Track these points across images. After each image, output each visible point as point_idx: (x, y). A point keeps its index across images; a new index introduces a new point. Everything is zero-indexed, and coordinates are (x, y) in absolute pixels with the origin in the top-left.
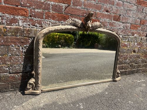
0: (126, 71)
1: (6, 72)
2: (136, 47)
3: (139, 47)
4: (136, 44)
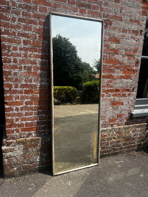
0: (109, 154)
1: (26, 163)
2: (115, 135)
3: (118, 134)
4: (115, 133)
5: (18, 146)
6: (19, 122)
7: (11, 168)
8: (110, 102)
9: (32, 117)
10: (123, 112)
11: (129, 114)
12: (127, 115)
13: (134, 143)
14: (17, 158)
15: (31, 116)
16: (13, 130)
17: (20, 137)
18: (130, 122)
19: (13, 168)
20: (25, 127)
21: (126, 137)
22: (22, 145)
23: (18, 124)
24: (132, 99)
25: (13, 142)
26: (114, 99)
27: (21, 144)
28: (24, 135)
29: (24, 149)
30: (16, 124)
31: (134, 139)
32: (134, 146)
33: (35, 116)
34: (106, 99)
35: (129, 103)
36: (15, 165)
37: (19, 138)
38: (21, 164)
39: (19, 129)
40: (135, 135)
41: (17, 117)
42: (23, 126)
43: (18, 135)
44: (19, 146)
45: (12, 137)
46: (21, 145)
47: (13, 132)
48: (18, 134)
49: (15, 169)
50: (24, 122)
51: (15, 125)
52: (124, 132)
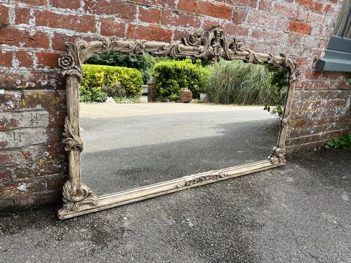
5: (28, 113)
6: (30, 27)
7: (6, 185)
8: (289, 18)
9: (76, 18)
10: (304, 55)
11: (314, 62)
12: (310, 65)
13: (309, 133)
14: (29, 154)
15: (74, 13)
16: (9, 55)
17: (34, 85)
18: (313, 82)
19: (16, 184)
20: (52, 51)
21: (300, 118)
22: (46, 112)
23: (27, 33)
24: (328, 23)
25: (11, 98)
26: (298, 12)
27: (39, 107)
28: (49, 78)
29: (50, 127)
30: (17, 32)
31: (311, 124)
32: (307, 140)
33: (88, 14)
34: (283, 7)
35: (321, 31)
36: (20, 176)
37: (30, 88)
38: (43, 174)
39: (33, 52)
40: (315, 115)
41: (22, 5)
42: (46, 47)
43: (26, 76)
44: (34, 113)
45: (6, 82)
46: (41, 112)
47: (9, 64)
48: (26, 72)
49: (22, 187)
50: (49, 31)
51: (16, 37)
52: (300, 104)
